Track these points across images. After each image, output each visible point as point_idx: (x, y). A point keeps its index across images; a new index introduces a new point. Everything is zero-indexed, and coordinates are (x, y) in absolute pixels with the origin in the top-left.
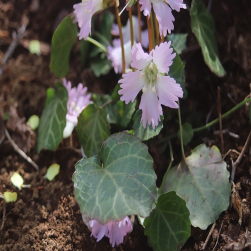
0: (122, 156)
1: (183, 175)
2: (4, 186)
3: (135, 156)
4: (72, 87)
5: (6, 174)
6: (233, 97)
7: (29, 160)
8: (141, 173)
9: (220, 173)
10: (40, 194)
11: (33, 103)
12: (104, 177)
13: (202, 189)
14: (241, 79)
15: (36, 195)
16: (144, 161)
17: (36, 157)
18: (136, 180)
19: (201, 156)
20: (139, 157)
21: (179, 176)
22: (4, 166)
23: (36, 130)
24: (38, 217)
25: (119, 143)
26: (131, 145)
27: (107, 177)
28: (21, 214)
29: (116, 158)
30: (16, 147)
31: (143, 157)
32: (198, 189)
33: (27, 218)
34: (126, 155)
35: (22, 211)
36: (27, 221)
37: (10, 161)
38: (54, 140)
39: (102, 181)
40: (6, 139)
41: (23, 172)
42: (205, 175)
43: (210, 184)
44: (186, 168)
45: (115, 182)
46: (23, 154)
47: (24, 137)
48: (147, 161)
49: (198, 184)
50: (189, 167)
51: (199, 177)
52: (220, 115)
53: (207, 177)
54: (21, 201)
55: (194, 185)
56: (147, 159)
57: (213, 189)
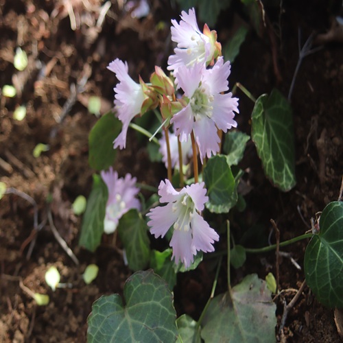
0: (145, 300)
1: (227, 309)
2: (38, 283)
3: (158, 303)
4: (119, 177)
5: (43, 265)
6: (303, 212)
7: (70, 252)
8: (162, 327)
9: (267, 317)
10: (74, 299)
11: (82, 181)
12: (122, 323)
13: (244, 333)
14: (316, 189)
15: (69, 300)
16: (167, 313)
17: (77, 250)
18: (155, 334)
19: (250, 289)
20: (162, 307)
21: (221, 310)
22: (43, 255)
23: (81, 216)
24: (67, 328)
25: (143, 283)
26: (156, 289)
27: (126, 324)
28: (51, 321)
29: (138, 302)
30: (57, 235)
31: (166, 307)
32: (240, 333)
33: (56, 327)
34: (150, 300)
35: (52, 318)
36: (56, 331)
37: (50, 250)
38: (93, 241)
39: (118, 328)
40: (48, 223)
41: (61, 265)
42: (251, 316)
43: (254, 328)
44: (230, 303)
45: (132, 333)
46: (63, 244)
47: (67, 225)
48: (170, 313)
49: (241, 326)
50: (234, 303)
51: (243, 317)
52: (278, 242)
53: (253, 320)
54: (52, 305)
55: (236, 326)
56: (170, 310)
57: (256, 335)
